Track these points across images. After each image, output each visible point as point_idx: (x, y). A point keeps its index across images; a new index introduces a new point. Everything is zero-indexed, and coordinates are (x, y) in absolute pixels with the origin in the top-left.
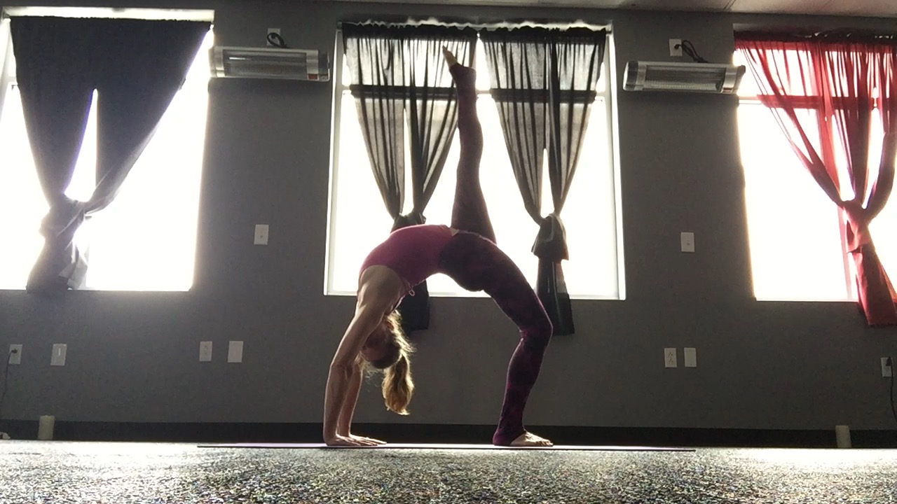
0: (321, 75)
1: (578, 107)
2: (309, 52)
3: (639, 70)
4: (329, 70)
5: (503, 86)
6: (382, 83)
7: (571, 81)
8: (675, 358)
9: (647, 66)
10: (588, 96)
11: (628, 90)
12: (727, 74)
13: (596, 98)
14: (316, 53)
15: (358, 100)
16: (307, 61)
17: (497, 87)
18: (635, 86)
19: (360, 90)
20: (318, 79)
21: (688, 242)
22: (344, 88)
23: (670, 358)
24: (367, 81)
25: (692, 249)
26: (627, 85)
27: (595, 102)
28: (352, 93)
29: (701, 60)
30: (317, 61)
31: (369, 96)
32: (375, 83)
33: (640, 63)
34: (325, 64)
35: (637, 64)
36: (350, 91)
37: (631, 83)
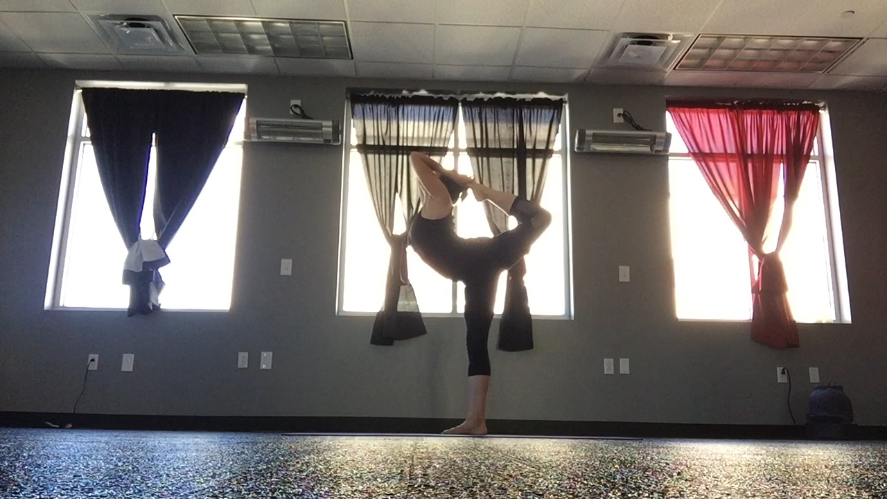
0: (334, 141)
1: (539, 161)
2: (324, 123)
3: (587, 138)
4: (340, 136)
5: (479, 146)
6: (381, 143)
7: (533, 142)
8: (612, 367)
9: (594, 134)
10: (546, 153)
11: (579, 151)
12: (657, 140)
13: (553, 155)
14: (330, 123)
15: (363, 155)
16: (323, 129)
17: (473, 146)
18: (583, 149)
19: (364, 148)
20: (332, 143)
21: (624, 274)
22: (352, 147)
23: (608, 366)
24: (370, 142)
25: (627, 279)
26: (578, 148)
27: (552, 158)
28: (358, 151)
29: (638, 128)
30: (331, 129)
31: (371, 153)
32: (376, 144)
33: (589, 132)
34: (337, 131)
35: (585, 133)
36: (356, 150)
37: (582, 147)
